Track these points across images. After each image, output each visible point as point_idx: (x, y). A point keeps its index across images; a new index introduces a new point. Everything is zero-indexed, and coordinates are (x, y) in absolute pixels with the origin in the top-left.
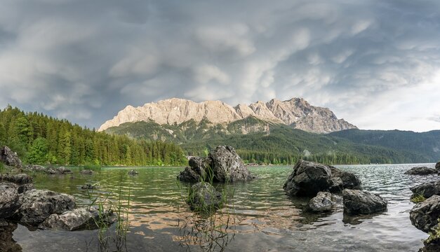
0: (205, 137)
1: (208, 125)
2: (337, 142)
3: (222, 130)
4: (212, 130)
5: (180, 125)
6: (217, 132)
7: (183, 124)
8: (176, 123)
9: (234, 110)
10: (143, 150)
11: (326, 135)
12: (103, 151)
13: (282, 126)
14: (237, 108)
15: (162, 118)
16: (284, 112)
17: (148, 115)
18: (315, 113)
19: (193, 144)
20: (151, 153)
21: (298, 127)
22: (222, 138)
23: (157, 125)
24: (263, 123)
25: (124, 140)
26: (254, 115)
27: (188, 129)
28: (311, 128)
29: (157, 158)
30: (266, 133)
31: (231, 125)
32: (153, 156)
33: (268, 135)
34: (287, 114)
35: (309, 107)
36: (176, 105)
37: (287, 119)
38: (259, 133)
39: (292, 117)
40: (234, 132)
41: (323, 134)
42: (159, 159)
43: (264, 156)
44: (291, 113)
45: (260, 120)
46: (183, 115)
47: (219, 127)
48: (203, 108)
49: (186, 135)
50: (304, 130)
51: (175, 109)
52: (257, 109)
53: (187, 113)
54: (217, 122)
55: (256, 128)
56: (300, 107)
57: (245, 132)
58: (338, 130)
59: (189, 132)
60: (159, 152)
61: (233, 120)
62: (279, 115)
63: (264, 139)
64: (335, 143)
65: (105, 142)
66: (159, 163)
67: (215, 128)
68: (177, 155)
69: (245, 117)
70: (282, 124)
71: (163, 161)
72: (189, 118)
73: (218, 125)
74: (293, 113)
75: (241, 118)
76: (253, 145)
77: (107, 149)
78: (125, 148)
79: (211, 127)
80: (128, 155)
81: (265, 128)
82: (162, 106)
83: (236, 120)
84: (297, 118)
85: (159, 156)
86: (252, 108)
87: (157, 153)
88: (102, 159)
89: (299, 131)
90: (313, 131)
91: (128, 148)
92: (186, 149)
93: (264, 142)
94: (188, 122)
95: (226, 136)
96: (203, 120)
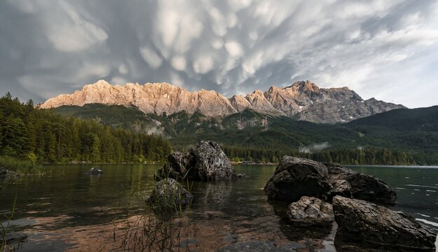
0: (197, 132)
1: (201, 118)
2: (364, 132)
3: (216, 125)
4: (205, 124)
5: (170, 117)
6: (210, 126)
7: (174, 115)
8: (165, 113)
9: (228, 102)
10: (119, 143)
11: (344, 124)
12: (48, 140)
13: (283, 119)
14: (233, 100)
15: (148, 106)
16: (285, 102)
17: (131, 99)
18: (326, 97)
19: (184, 139)
20: (130, 147)
21: (303, 118)
22: (215, 134)
23: (142, 113)
24: (261, 116)
25: (90, 127)
26: (251, 107)
27: (179, 122)
28: (322, 117)
29: (139, 154)
30: (264, 128)
31: (226, 120)
32: (133, 151)
33: (266, 130)
34: (289, 103)
35: (317, 91)
36: (166, 92)
37: (289, 109)
38: (256, 128)
39: (295, 106)
40: (229, 126)
41: (339, 124)
42: (141, 155)
43: (261, 153)
44: (293, 102)
45: (257, 113)
46: (173, 105)
47: (213, 120)
48: (196, 98)
49: (175, 129)
50: (312, 121)
51: (165, 96)
52: (254, 100)
53: (179, 102)
54: (211, 115)
55: (253, 122)
56: (306, 92)
57: (241, 127)
58: (366, 115)
59: (180, 125)
60: (141, 147)
61: (228, 114)
62: (279, 106)
63: (262, 134)
64: (361, 135)
65: (54, 127)
66: (141, 160)
67: (208, 122)
68: (164, 151)
69: (241, 110)
70: (283, 116)
71: (146, 157)
72: (180, 109)
73: (212, 118)
74: (296, 101)
75: (236, 111)
76: (249, 142)
77: (57, 137)
78: (91, 137)
79: (204, 121)
80: (96, 148)
81: (263, 122)
82: (149, 90)
83: (231, 114)
84: (301, 107)
85: (142, 151)
86: (248, 99)
87: (139, 147)
88: (43, 153)
89: (305, 122)
90: (324, 122)
91: (96, 138)
92: (175, 144)
93: (261, 138)
94: (179, 113)
95: (221, 131)
96: (196, 113)
